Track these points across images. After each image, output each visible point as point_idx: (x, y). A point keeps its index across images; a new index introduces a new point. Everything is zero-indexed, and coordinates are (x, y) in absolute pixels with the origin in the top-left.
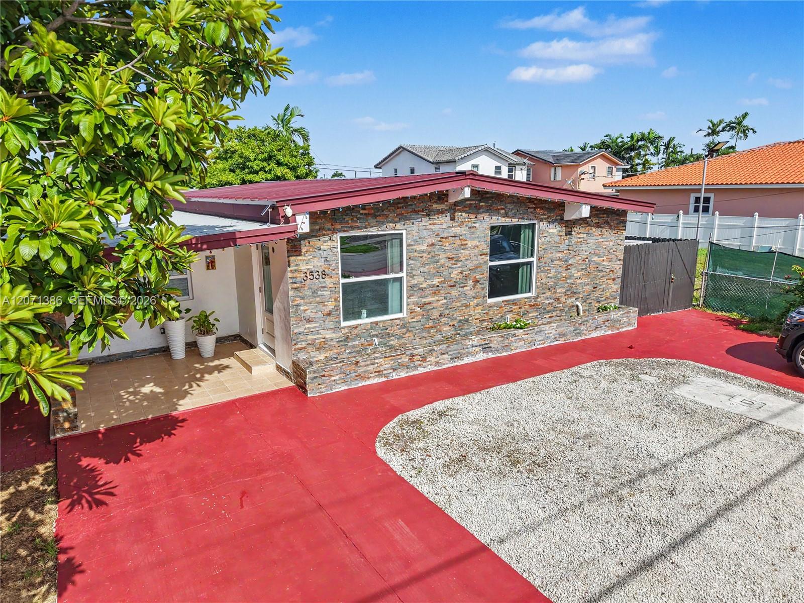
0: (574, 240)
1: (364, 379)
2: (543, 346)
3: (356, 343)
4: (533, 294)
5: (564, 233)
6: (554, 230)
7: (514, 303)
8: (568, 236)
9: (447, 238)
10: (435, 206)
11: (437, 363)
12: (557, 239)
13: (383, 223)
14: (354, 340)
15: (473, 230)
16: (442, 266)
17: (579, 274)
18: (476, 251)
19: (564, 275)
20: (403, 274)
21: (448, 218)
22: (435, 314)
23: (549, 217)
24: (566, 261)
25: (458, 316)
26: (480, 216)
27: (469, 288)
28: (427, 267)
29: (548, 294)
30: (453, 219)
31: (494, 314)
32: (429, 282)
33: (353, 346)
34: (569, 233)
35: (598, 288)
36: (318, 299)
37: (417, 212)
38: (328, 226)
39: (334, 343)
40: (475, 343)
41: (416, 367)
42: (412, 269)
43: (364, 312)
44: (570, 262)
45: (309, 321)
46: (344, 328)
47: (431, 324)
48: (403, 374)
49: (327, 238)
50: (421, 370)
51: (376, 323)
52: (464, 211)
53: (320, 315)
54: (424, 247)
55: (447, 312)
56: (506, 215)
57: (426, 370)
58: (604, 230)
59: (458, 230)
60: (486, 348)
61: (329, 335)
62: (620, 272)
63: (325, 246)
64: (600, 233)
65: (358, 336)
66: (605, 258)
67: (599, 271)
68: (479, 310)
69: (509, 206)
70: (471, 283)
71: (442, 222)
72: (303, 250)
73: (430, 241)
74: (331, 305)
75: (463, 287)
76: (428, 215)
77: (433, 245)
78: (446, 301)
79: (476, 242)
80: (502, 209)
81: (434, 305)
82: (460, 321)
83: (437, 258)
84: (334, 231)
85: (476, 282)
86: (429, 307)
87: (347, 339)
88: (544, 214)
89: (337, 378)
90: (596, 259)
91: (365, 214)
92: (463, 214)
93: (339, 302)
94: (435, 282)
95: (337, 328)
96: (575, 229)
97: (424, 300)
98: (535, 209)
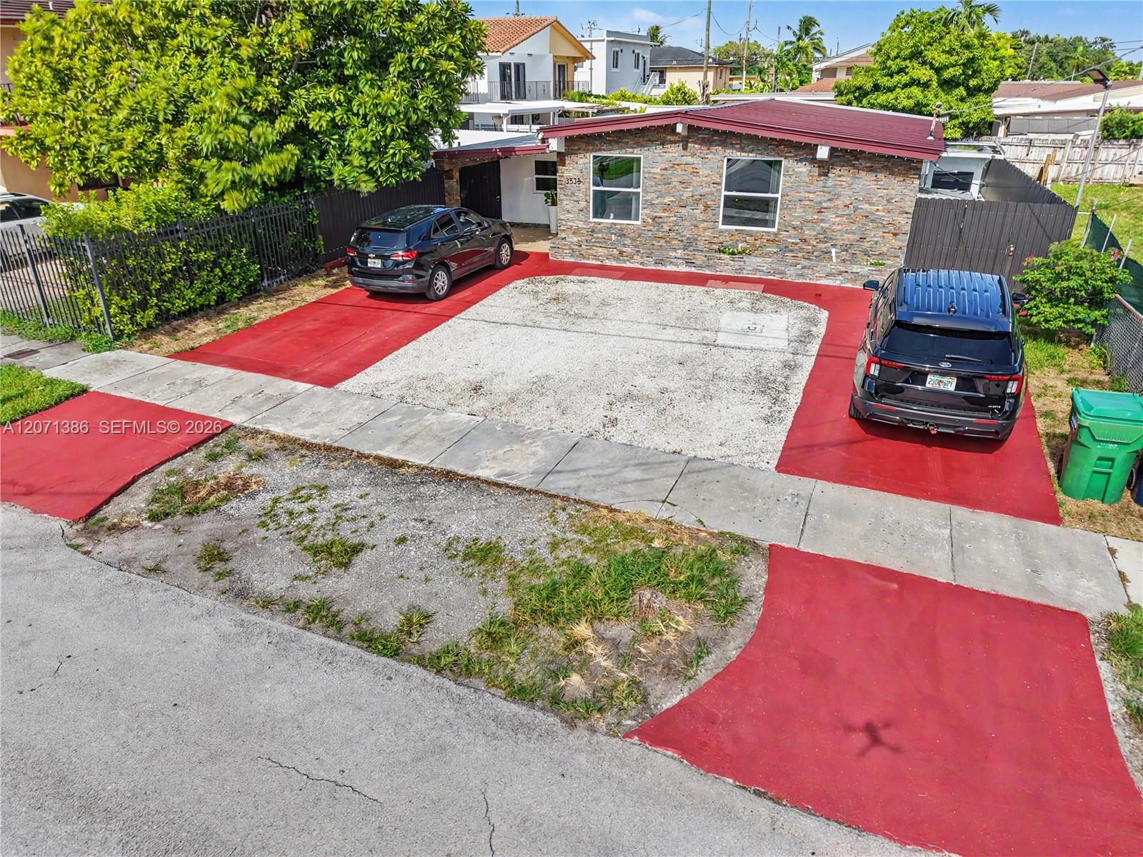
0: (830, 183)
1: (584, 258)
2: (752, 276)
3: (600, 235)
4: (775, 230)
5: (817, 174)
6: (803, 168)
7: (750, 234)
8: (822, 178)
9: (678, 165)
10: (669, 137)
11: (642, 263)
12: (807, 179)
13: (624, 148)
14: (597, 233)
15: (704, 160)
16: (675, 187)
17: (838, 219)
18: (708, 179)
19: (816, 217)
20: (639, 190)
21: (681, 148)
22: (666, 228)
23: (796, 156)
24: (820, 203)
25: (687, 234)
26: (714, 149)
27: (699, 211)
28: (659, 187)
29: (792, 232)
30: (685, 148)
31: (726, 239)
32: (660, 199)
33: (598, 238)
34: (826, 175)
35: (868, 239)
36: (575, 198)
37: (653, 141)
38: (584, 146)
39: (584, 232)
40: (678, 255)
41: (625, 261)
42: (646, 186)
43: (612, 215)
44: (825, 205)
45: (569, 212)
46: (591, 222)
47: (661, 235)
48: (614, 264)
49: (582, 156)
50: (628, 265)
51: (615, 224)
52: (696, 143)
53: (576, 209)
54: (658, 170)
55: (677, 228)
56: (742, 150)
57: (632, 266)
58: (880, 176)
59: (690, 159)
60: (688, 263)
61: (581, 225)
62: (908, 228)
63: (581, 161)
64: (874, 178)
65: (600, 231)
66: (881, 208)
67: (872, 221)
68: (708, 233)
69: (745, 142)
70: (701, 207)
71: (674, 152)
72: (567, 162)
73: (663, 166)
74: (583, 204)
75: (693, 209)
76: (662, 144)
77: (665, 169)
78: (675, 218)
79: (706, 172)
80: (737, 144)
81: (665, 220)
82: (688, 239)
83: (670, 181)
84: (588, 151)
85: (707, 207)
86: (660, 220)
87: (593, 231)
88: (790, 152)
89: (567, 251)
90: (866, 206)
91: (611, 141)
92: (696, 146)
93: (589, 202)
94: (666, 200)
95: (586, 222)
96: (834, 171)
97: (655, 214)
98: (777, 146)
